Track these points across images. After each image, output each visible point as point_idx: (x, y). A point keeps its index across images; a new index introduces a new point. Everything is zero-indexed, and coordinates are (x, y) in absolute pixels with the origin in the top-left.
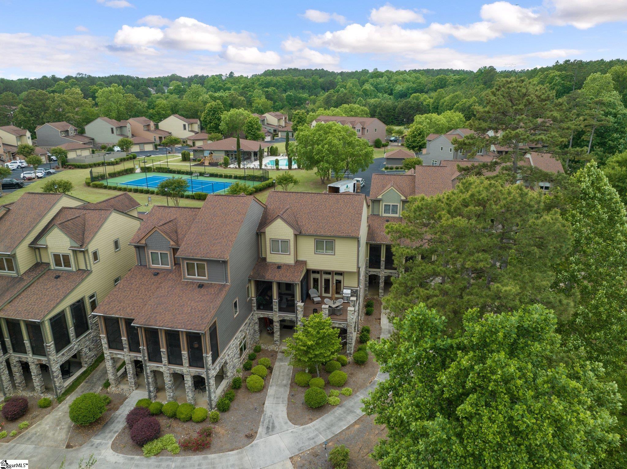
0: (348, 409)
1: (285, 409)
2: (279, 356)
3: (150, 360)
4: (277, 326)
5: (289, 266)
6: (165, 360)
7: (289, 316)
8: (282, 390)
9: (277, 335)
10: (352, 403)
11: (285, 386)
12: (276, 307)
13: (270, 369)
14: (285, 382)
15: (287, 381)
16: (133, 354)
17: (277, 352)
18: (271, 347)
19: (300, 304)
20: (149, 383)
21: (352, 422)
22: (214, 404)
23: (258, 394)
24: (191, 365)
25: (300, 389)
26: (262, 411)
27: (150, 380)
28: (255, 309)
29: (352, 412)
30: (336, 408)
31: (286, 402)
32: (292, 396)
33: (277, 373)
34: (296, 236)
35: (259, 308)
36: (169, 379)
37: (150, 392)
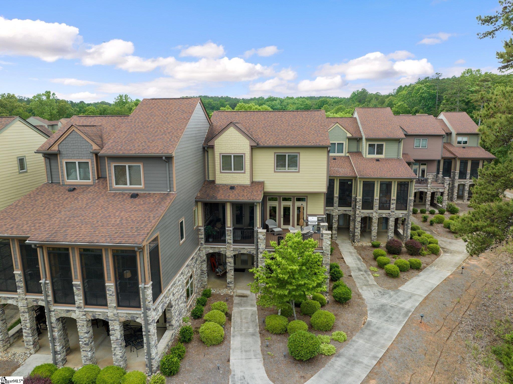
0: (350, 360)
1: (261, 365)
2: (236, 300)
3: (56, 301)
4: (230, 265)
5: (243, 187)
6: (79, 298)
7: (247, 248)
8: (250, 340)
9: (231, 275)
10: (352, 351)
11: (253, 335)
12: (229, 238)
13: (229, 316)
14: (251, 330)
15: (254, 329)
16: (32, 297)
17: (232, 296)
18: (224, 291)
19: (261, 232)
20: (54, 339)
21: (364, 376)
22: (155, 364)
23: (217, 348)
24: (119, 305)
25: (274, 337)
26: (229, 371)
27: (56, 334)
28: (203, 241)
29: (357, 362)
30: (333, 359)
31: (260, 356)
32: (265, 347)
33: (238, 320)
34: (253, 148)
35: (207, 241)
36: (85, 329)
37: (55, 353)
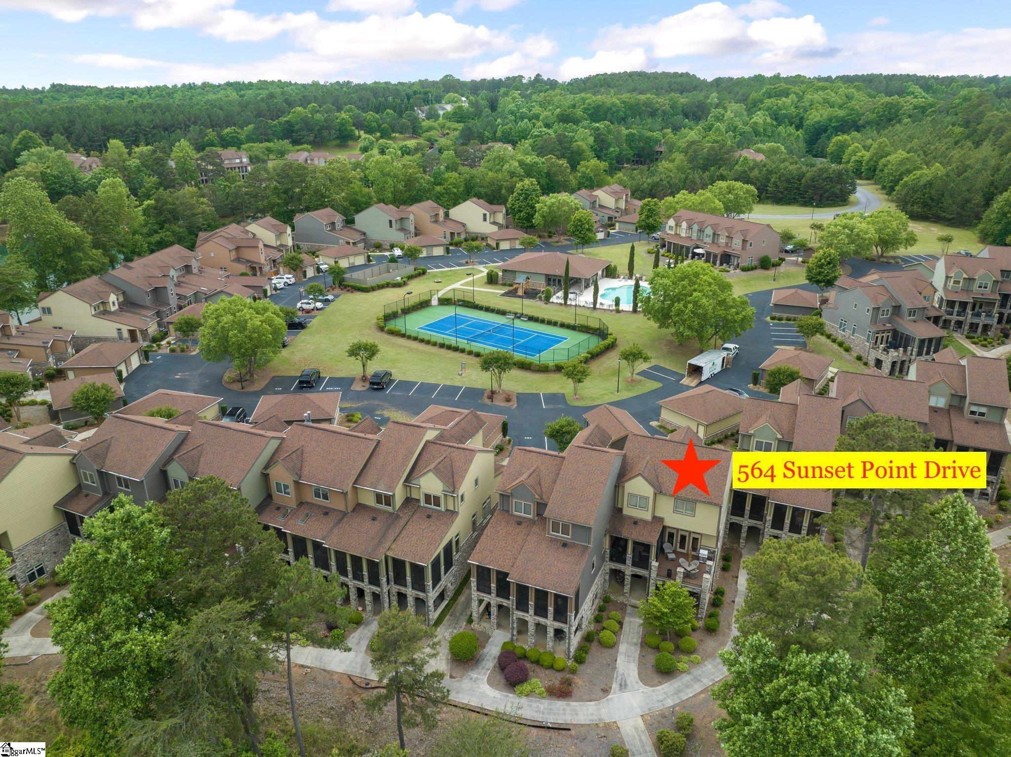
0: (695, 678)
1: (636, 668)
2: (629, 610)
3: (517, 609)
4: (628, 579)
5: (645, 522)
6: (531, 611)
7: (642, 572)
8: (632, 648)
9: (627, 588)
10: (699, 672)
11: (636, 644)
12: (629, 562)
13: (621, 624)
14: (635, 640)
15: (637, 640)
16: (500, 600)
17: (626, 605)
18: (621, 599)
19: (655, 564)
20: (513, 628)
21: (699, 690)
22: (571, 655)
23: (610, 650)
24: (555, 619)
25: (650, 650)
26: (615, 668)
27: (515, 626)
28: (608, 559)
29: (699, 681)
30: (684, 675)
31: (637, 662)
32: (642, 656)
33: (628, 629)
34: (655, 494)
35: (611, 560)
36: (533, 627)
37: (513, 635)
